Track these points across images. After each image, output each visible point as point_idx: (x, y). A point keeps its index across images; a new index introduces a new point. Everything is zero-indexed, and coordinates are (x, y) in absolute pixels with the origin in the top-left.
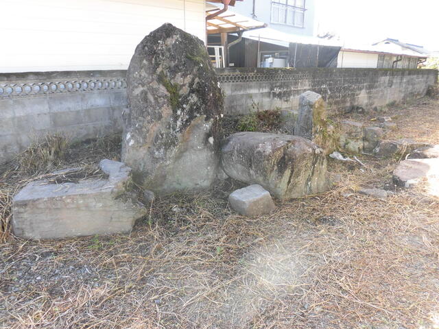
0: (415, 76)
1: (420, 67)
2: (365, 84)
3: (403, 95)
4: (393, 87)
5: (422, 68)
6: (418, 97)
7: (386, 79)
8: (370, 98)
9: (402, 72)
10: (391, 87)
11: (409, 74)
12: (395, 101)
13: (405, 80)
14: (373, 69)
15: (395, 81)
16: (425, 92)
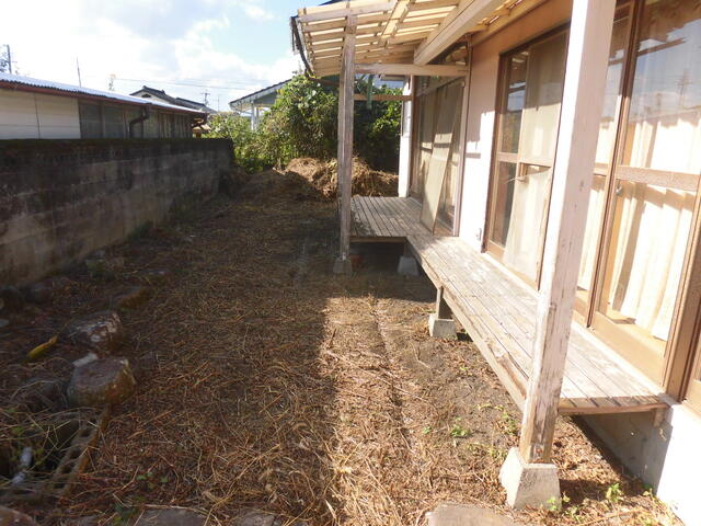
0: (188, 156)
1: (199, 135)
2: (21, 195)
3: (168, 202)
4: (136, 187)
5: (203, 136)
6: (206, 198)
7: (111, 167)
8: (59, 233)
9: (155, 148)
10: (129, 186)
11: (174, 151)
12: (149, 224)
13: (165, 166)
14: (73, 141)
15: (137, 172)
16: (217, 186)
